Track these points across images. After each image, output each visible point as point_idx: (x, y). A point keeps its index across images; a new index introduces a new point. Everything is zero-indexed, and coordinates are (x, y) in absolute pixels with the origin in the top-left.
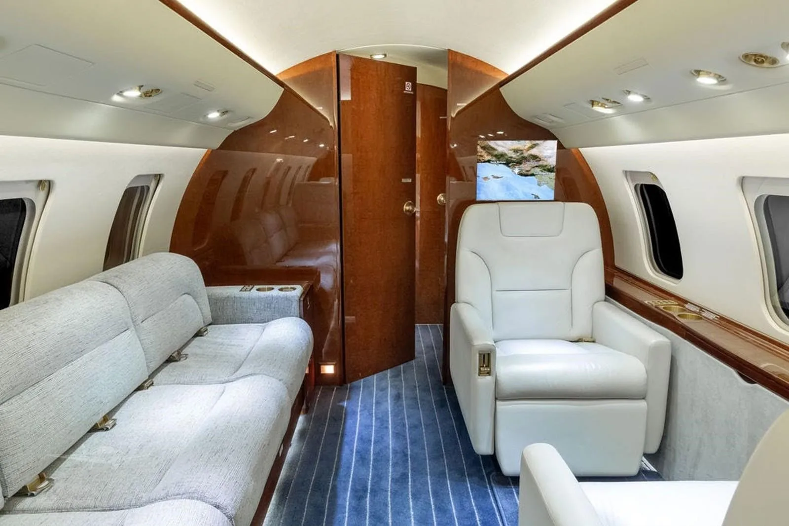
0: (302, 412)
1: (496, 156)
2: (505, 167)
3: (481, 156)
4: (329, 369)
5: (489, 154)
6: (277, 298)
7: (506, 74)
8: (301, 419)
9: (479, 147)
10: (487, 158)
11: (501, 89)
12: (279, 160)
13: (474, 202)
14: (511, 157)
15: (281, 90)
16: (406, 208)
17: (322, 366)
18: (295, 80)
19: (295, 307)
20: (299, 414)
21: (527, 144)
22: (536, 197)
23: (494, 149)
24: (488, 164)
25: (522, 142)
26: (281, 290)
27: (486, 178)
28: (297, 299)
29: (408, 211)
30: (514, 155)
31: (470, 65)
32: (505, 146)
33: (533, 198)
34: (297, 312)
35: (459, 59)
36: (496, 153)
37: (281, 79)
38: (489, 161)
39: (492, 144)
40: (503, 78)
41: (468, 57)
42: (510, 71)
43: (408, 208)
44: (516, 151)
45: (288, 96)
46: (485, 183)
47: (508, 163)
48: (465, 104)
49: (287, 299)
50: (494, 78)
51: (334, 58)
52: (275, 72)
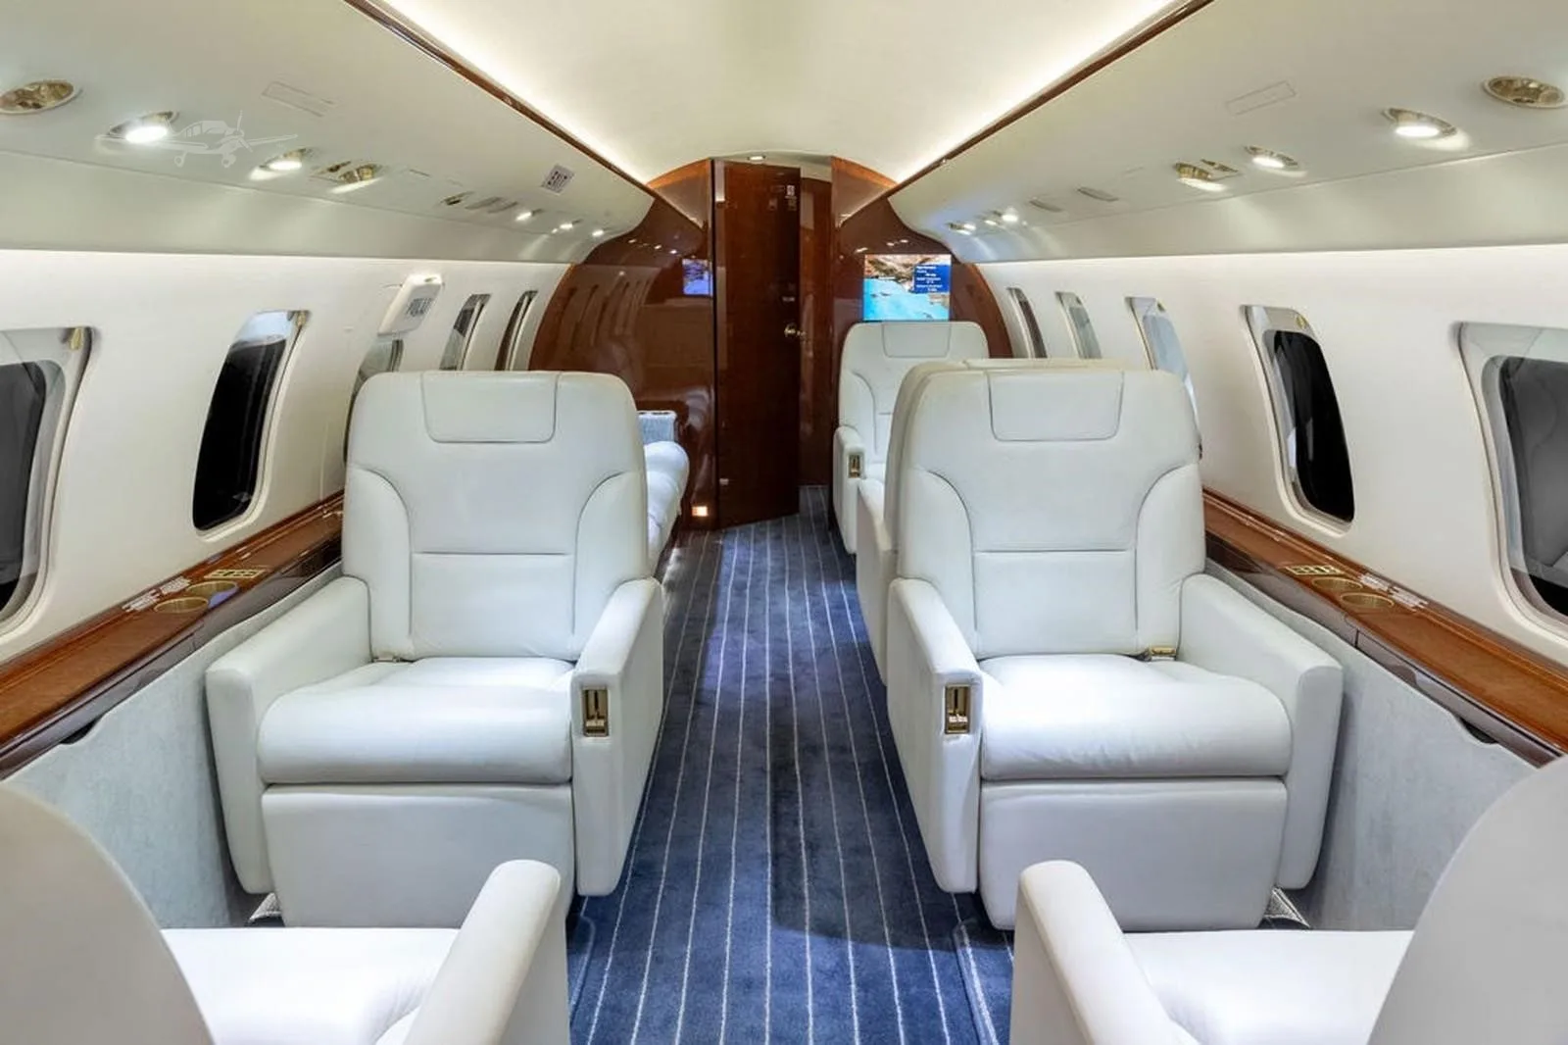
0: (676, 545)
1: (885, 271)
2: (894, 283)
3: (869, 271)
4: (701, 511)
5: (877, 269)
6: (652, 420)
7: (894, 182)
8: (675, 552)
9: (866, 262)
10: (877, 273)
11: (889, 199)
12: (622, 273)
13: (861, 321)
14: (901, 273)
15: (652, 199)
16: (788, 331)
17: (694, 508)
18: (666, 189)
19: (670, 430)
20: (673, 546)
21: (918, 258)
22: (929, 316)
23: (882, 264)
24: (875, 280)
25: (913, 256)
26: (655, 414)
27: (874, 296)
28: (672, 422)
29: (790, 335)
30: (903, 270)
31: (855, 172)
32: (894, 261)
33: (924, 317)
34: (672, 437)
35: (843, 167)
36: (884, 268)
37: (650, 187)
38: (877, 277)
39: (880, 258)
40: (891, 187)
41: (853, 164)
42: (900, 179)
43: (790, 332)
44: (906, 266)
45: (659, 205)
46: (874, 300)
47: (898, 279)
48: (850, 215)
49: (662, 422)
50: (882, 187)
51: (708, 165)
52: (644, 180)
